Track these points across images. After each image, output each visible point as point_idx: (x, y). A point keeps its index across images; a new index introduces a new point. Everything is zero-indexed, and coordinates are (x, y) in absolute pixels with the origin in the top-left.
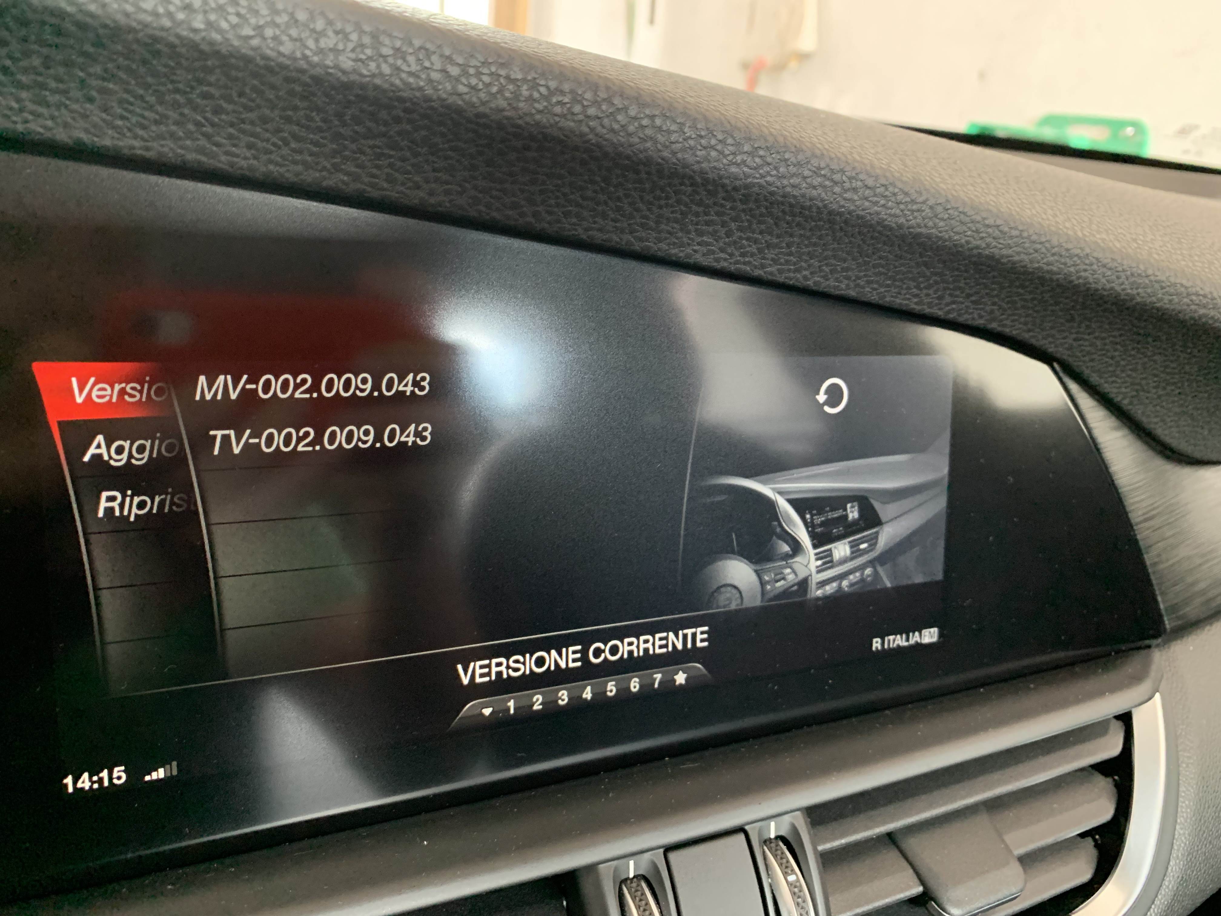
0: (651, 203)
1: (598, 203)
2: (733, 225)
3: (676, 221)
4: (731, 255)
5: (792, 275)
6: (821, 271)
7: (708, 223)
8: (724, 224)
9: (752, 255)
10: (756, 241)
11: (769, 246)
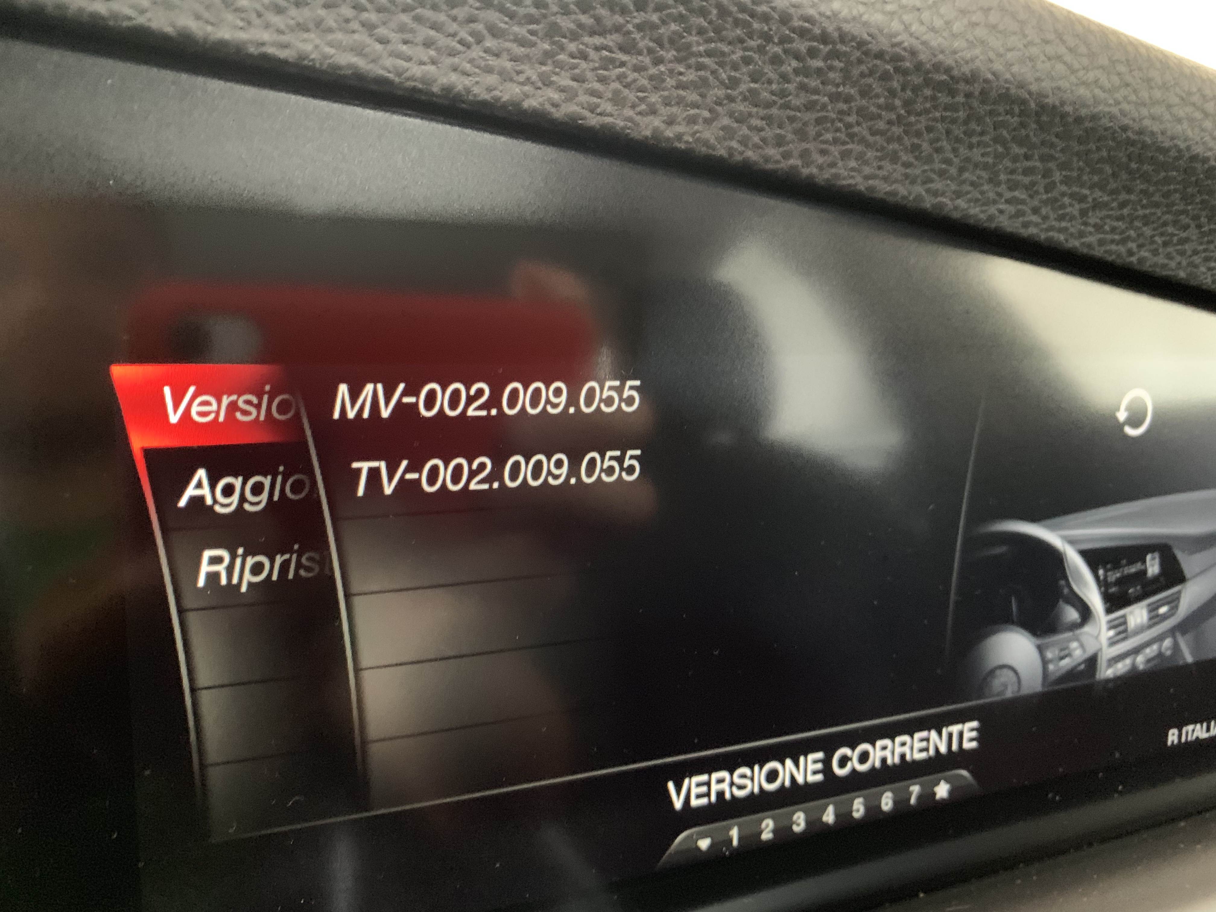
0: (958, 140)
1: (889, 141)
2: (1057, 176)
3: (986, 167)
4: (1045, 218)
5: (1114, 247)
6: (1153, 242)
7: (1027, 172)
8: (1047, 174)
9: (1072, 218)
10: (1082, 199)
11: (1097, 206)
